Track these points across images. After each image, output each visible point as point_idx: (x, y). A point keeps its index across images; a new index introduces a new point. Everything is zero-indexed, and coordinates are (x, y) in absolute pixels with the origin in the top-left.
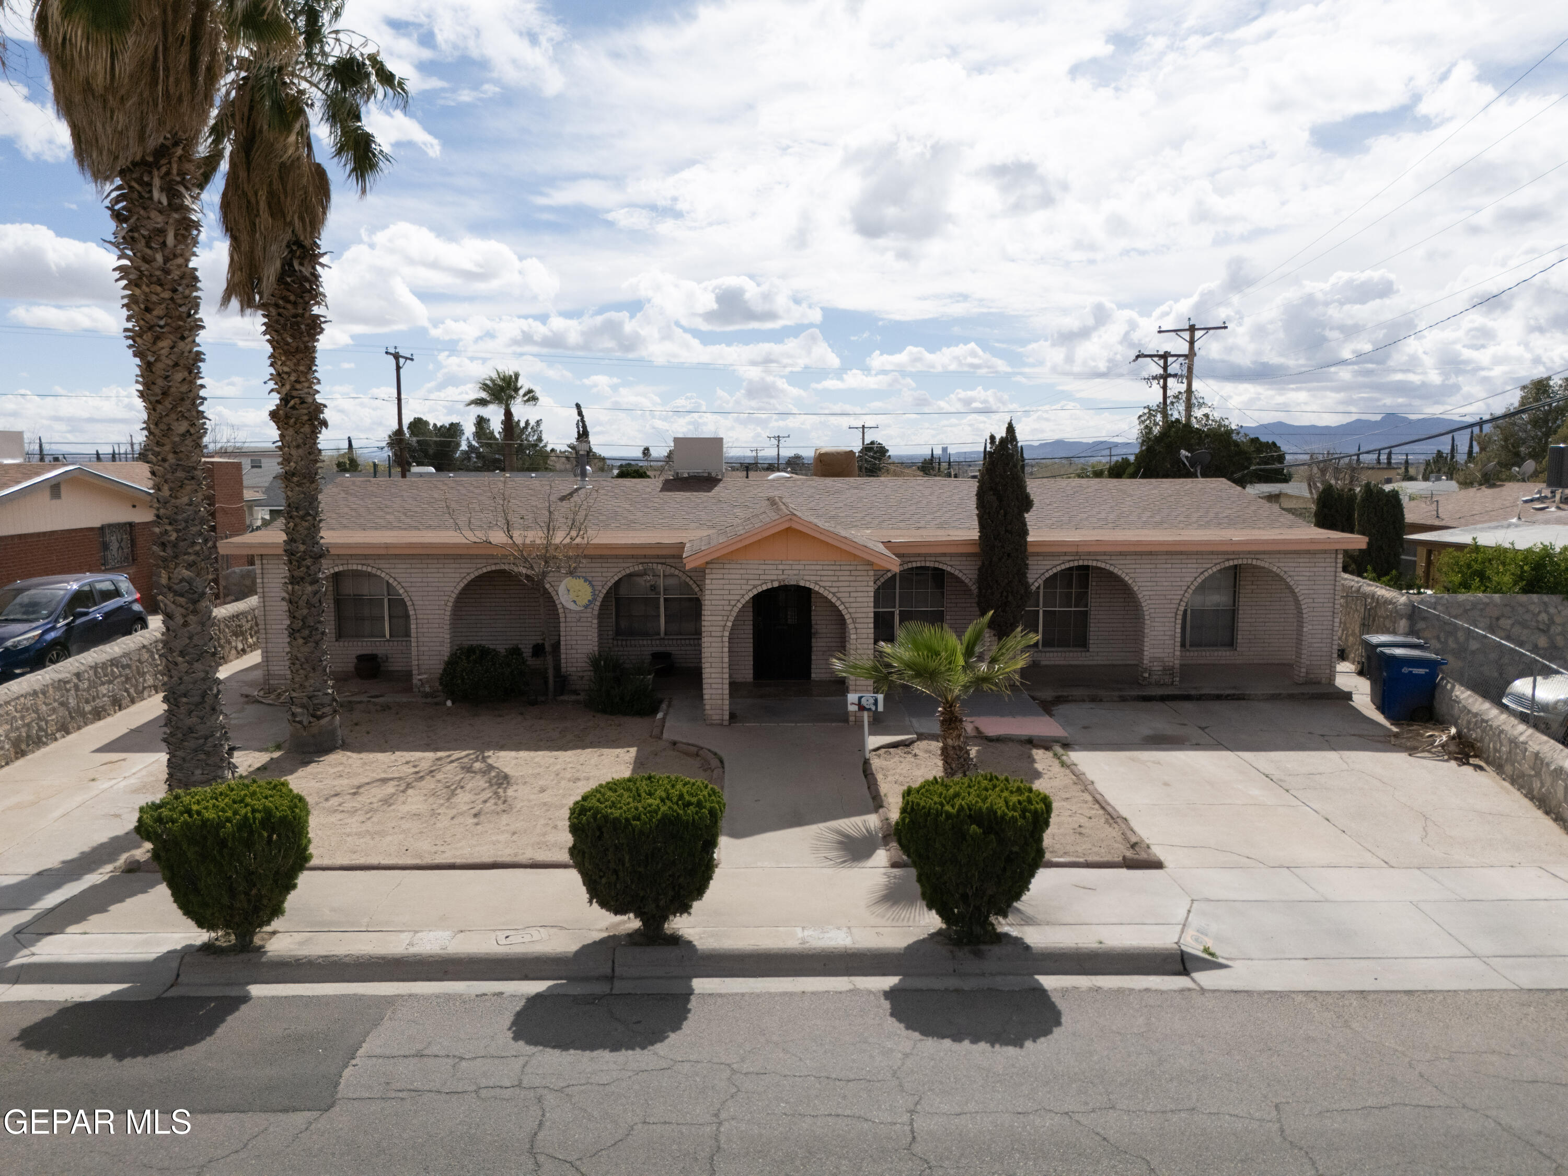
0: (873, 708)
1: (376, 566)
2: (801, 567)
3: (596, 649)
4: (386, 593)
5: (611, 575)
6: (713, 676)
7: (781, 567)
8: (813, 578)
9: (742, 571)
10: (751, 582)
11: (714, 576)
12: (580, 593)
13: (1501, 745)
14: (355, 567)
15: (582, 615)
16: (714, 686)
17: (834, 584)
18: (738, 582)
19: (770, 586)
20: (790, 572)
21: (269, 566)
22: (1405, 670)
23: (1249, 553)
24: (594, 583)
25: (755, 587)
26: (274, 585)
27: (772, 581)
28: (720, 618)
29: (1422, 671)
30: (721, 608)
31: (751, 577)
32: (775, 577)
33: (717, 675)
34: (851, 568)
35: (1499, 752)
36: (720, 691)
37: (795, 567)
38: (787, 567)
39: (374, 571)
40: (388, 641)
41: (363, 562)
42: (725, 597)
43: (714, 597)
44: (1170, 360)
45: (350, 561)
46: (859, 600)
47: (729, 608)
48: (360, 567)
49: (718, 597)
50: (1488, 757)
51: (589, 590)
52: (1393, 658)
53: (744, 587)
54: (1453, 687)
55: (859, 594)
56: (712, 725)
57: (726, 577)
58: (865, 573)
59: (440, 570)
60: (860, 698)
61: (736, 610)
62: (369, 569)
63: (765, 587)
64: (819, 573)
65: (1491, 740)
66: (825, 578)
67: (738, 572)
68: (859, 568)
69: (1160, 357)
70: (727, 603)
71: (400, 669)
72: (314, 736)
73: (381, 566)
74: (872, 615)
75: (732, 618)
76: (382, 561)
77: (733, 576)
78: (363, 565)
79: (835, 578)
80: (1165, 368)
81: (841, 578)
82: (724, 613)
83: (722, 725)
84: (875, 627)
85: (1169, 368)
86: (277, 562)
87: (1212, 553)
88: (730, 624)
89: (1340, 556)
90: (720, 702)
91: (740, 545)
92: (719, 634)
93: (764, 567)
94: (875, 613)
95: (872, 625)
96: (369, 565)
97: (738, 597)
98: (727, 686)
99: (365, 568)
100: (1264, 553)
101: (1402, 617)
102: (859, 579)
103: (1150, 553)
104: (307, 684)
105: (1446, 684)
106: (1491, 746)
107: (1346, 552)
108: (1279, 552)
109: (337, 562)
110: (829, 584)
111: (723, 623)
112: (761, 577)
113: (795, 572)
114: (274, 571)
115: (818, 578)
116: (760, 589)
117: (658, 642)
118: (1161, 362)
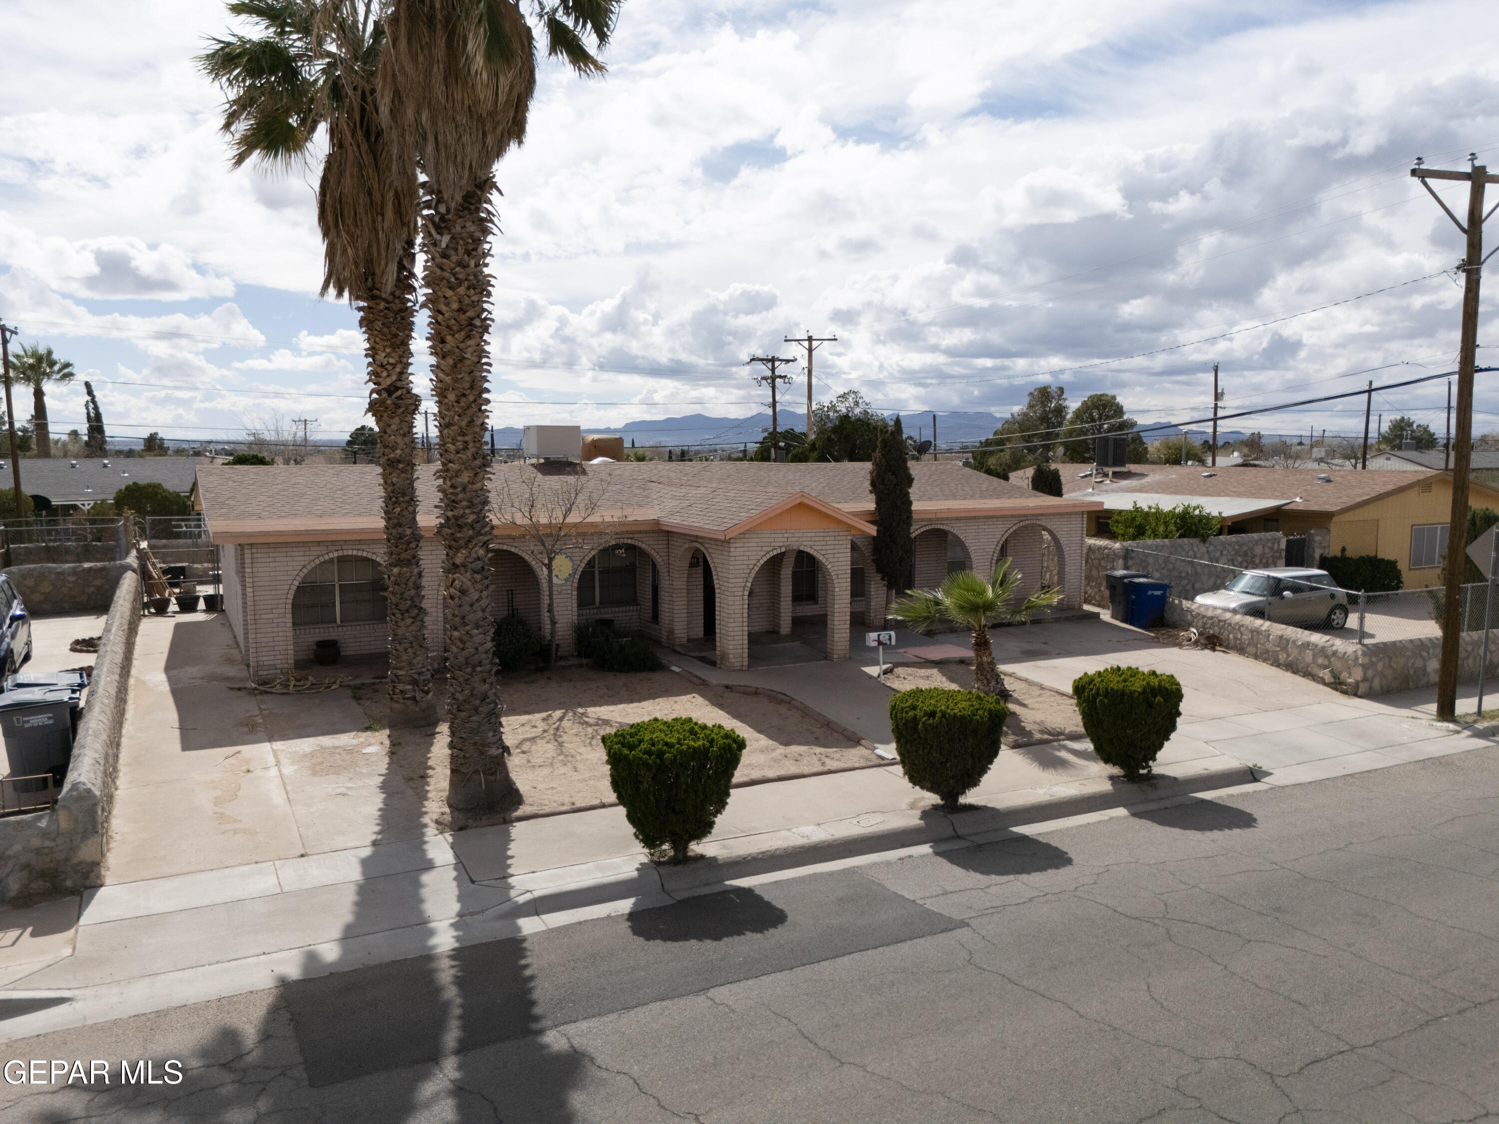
0: (888, 643)
1: (371, 550)
2: (801, 535)
3: (575, 618)
4: (336, 580)
5: (589, 550)
6: (736, 629)
7: (786, 535)
8: (807, 543)
9: (758, 540)
10: (765, 549)
11: (738, 545)
12: (562, 568)
13: (1242, 634)
14: (350, 553)
15: (564, 588)
16: (736, 638)
17: (824, 548)
18: (755, 549)
19: (779, 551)
20: (793, 539)
21: (259, 555)
22: (1150, 593)
23: (1033, 515)
24: (574, 558)
25: (768, 552)
26: (263, 574)
27: (780, 547)
28: (741, 580)
29: (1158, 593)
30: (741, 571)
31: (764, 544)
32: (781, 544)
33: (739, 629)
34: (836, 534)
35: (1240, 639)
36: (741, 642)
37: (796, 535)
38: (790, 535)
39: (370, 556)
40: (338, 626)
41: (357, 547)
42: (745, 562)
43: (737, 563)
44: (777, 364)
45: (344, 547)
46: (840, 559)
47: (748, 571)
48: (355, 553)
49: (740, 563)
50: (1229, 644)
51: (570, 564)
52: (1140, 584)
53: (759, 553)
54: (1181, 602)
55: (841, 555)
56: (734, 671)
57: (746, 545)
58: (844, 538)
59: (434, 553)
60: (879, 636)
61: (754, 572)
62: (365, 554)
63: (775, 553)
64: (813, 539)
65: (1230, 633)
66: (817, 543)
67: (755, 540)
68: (841, 534)
69: (768, 360)
70: (746, 567)
71: (352, 653)
72: (423, 711)
73: (375, 551)
74: (849, 571)
75: (751, 580)
76: (376, 546)
77: (751, 545)
78: (358, 550)
79: (824, 543)
80: (773, 370)
81: (828, 543)
82: (744, 575)
83: (742, 670)
84: (852, 582)
85: (776, 371)
86: (266, 550)
87: (1012, 516)
88: (749, 585)
89: (1085, 516)
90: (740, 651)
91: (766, 518)
92: (740, 594)
93: (773, 536)
94: (852, 569)
95: (849, 580)
96: (363, 550)
97: (754, 562)
98: (746, 637)
99: (360, 553)
100: (1041, 515)
101: (1119, 557)
102: (841, 542)
103: (975, 518)
104: (415, 661)
105: (1173, 600)
106: (1231, 636)
107: (1089, 512)
108: (1050, 514)
109: (330, 548)
110: (820, 548)
111: (743, 584)
112: (772, 544)
113: (796, 539)
114: (264, 560)
115: (812, 543)
116: (772, 554)
117: (595, 611)
118: (770, 365)
